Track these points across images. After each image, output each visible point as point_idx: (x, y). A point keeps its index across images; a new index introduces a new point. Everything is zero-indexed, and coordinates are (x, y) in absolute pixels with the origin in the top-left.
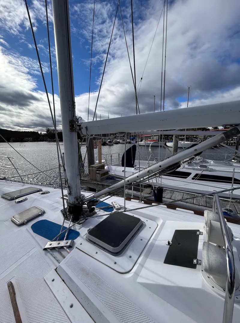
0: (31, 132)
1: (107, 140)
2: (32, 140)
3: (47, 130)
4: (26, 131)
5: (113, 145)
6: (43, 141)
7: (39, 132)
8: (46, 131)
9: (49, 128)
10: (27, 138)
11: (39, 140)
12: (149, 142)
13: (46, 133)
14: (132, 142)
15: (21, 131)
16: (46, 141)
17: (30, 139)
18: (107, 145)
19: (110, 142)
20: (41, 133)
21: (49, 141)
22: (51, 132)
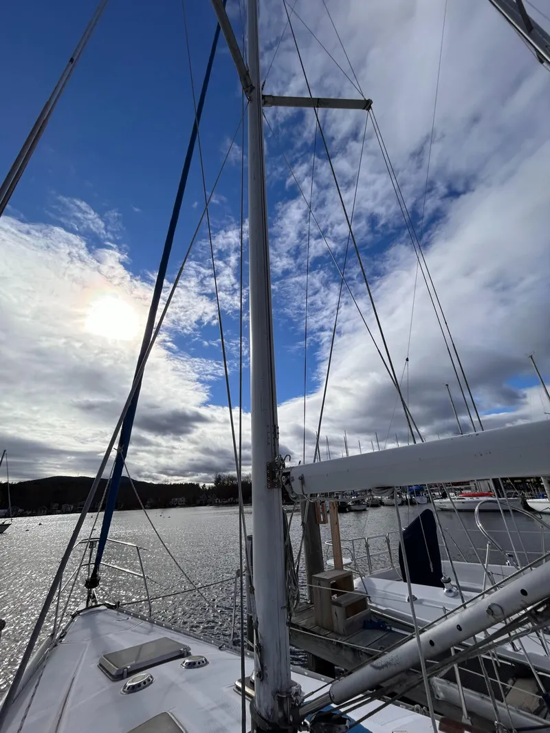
0: (186, 484)
1: (348, 497)
2: (184, 503)
3: (216, 478)
4: (177, 482)
5: (365, 510)
6: (205, 505)
7: (201, 485)
8: (213, 480)
9: (220, 473)
10: (176, 500)
11: (198, 502)
12: (467, 499)
13: (213, 484)
14: (418, 499)
15: (169, 483)
16: (211, 504)
17: (183, 500)
18: (351, 511)
19: (357, 502)
20: (204, 486)
21: (218, 505)
22: (224, 483)
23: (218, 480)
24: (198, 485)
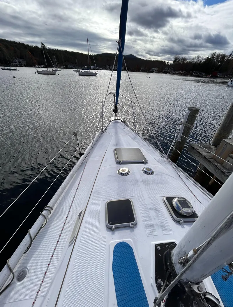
0: (159, 61)
2: (157, 71)
4: (155, 60)
6: (166, 73)
7: (166, 62)
8: (173, 60)
9: (178, 56)
10: (154, 69)
11: (164, 71)
13: (173, 62)
15: (151, 60)
16: (169, 73)
17: (156, 69)
20: (168, 62)
21: (173, 74)
22: (178, 62)
23: (176, 59)
24: (165, 62)
